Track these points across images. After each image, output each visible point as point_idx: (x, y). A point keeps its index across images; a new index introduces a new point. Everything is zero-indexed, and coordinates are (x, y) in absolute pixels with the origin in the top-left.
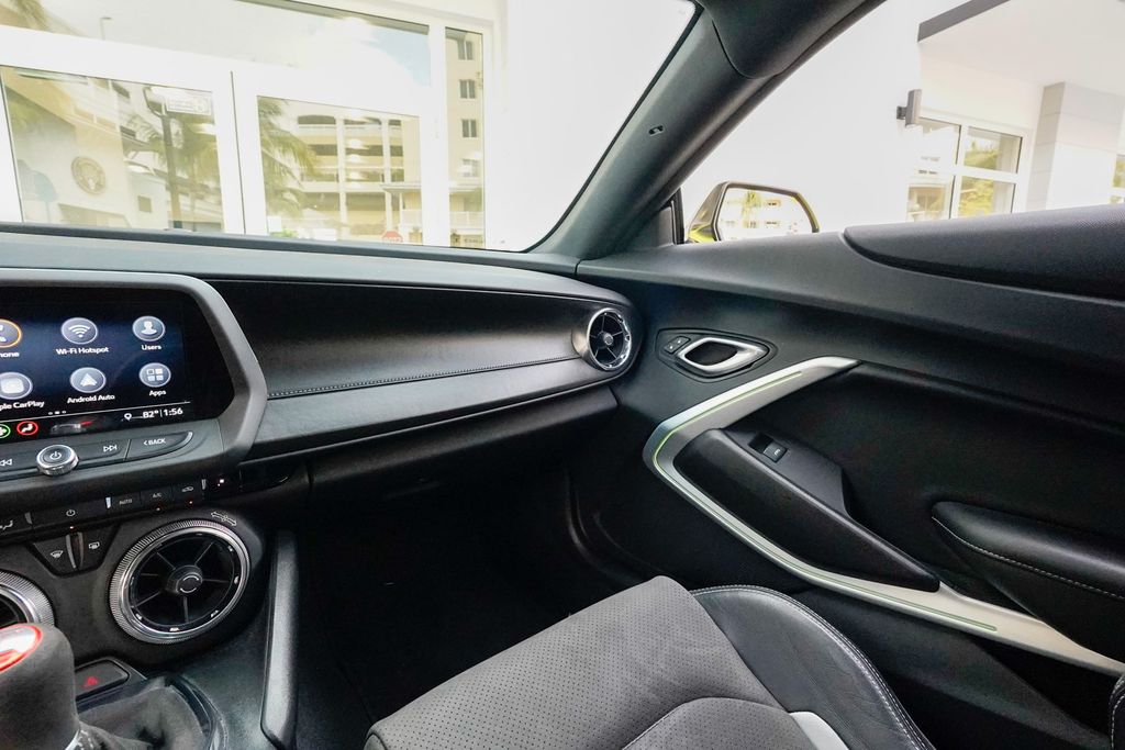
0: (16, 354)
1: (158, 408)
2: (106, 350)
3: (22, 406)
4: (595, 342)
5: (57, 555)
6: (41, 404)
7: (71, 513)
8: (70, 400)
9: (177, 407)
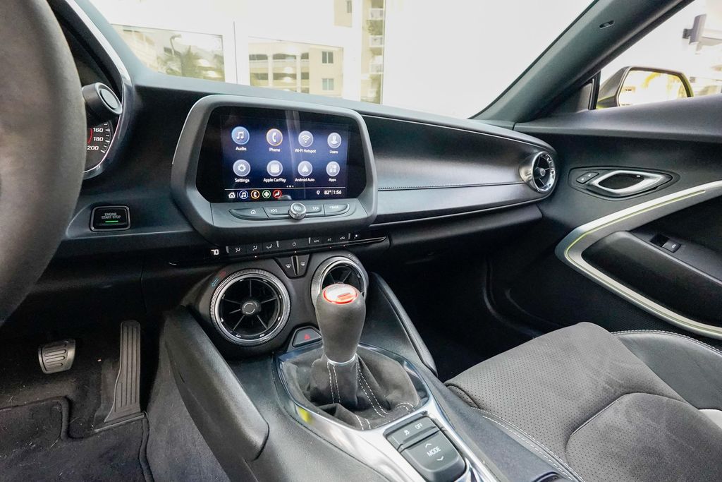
0: (279, 150)
1: (331, 189)
2: (315, 151)
3: (277, 180)
4: (536, 173)
5: (288, 267)
6: (284, 181)
7: (294, 244)
8: (296, 180)
9: (339, 189)
